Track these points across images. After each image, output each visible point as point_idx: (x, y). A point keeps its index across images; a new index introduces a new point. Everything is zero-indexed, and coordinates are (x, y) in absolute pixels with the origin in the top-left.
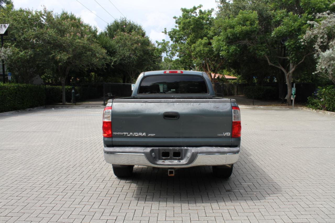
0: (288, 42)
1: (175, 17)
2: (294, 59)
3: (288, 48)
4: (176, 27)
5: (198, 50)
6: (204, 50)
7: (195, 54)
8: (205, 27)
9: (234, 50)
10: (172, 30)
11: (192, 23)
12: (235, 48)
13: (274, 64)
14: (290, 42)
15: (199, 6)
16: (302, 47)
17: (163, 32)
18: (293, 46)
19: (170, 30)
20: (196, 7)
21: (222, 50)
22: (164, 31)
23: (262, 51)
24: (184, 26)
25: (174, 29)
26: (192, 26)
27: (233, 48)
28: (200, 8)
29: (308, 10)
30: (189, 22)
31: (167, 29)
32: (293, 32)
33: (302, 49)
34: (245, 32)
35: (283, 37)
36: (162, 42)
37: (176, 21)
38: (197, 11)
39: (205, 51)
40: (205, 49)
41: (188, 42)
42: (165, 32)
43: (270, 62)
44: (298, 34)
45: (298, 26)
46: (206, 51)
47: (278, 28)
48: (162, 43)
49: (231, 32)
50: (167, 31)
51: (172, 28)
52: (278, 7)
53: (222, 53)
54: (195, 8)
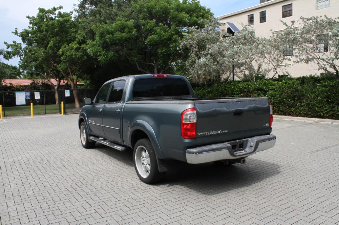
0: (161, 49)
1: (29, 16)
2: (162, 65)
3: (160, 55)
4: (29, 27)
5: (69, 54)
6: (75, 55)
7: (64, 58)
8: (72, 31)
9: (112, 55)
10: (24, 31)
11: (57, 26)
12: (113, 54)
13: (142, 69)
14: (162, 50)
15: (59, 7)
16: (172, 55)
17: (13, 33)
18: (165, 54)
19: (22, 31)
20: (56, 7)
21: (100, 55)
22: (15, 31)
23: (134, 57)
24: (48, 28)
25: (26, 30)
26: (57, 29)
27: (111, 54)
28: (60, 9)
29: (176, 22)
30: (53, 24)
31: (18, 29)
32: (165, 40)
33: (172, 56)
34: (125, 39)
35: (155, 45)
36: (13, 43)
37: (30, 21)
38: (57, 12)
39: (77, 55)
40: (77, 53)
41: (51, 45)
42: (16, 33)
43: (139, 67)
44: (168, 43)
45: (169, 36)
46: (79, 56)
47: (151, 36)
48: (14, 45)
49: (110, 38)
50: (19, 32)
51: (24, 29)
52: (147, 18)
53: (100, 59)
54: (55, 9)
